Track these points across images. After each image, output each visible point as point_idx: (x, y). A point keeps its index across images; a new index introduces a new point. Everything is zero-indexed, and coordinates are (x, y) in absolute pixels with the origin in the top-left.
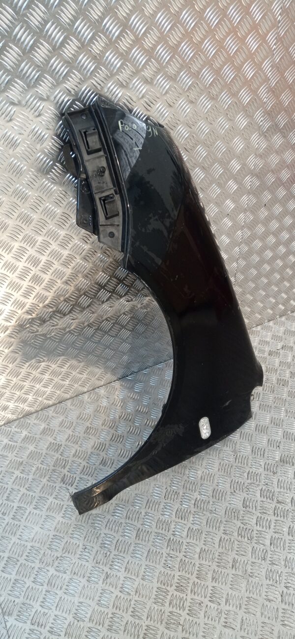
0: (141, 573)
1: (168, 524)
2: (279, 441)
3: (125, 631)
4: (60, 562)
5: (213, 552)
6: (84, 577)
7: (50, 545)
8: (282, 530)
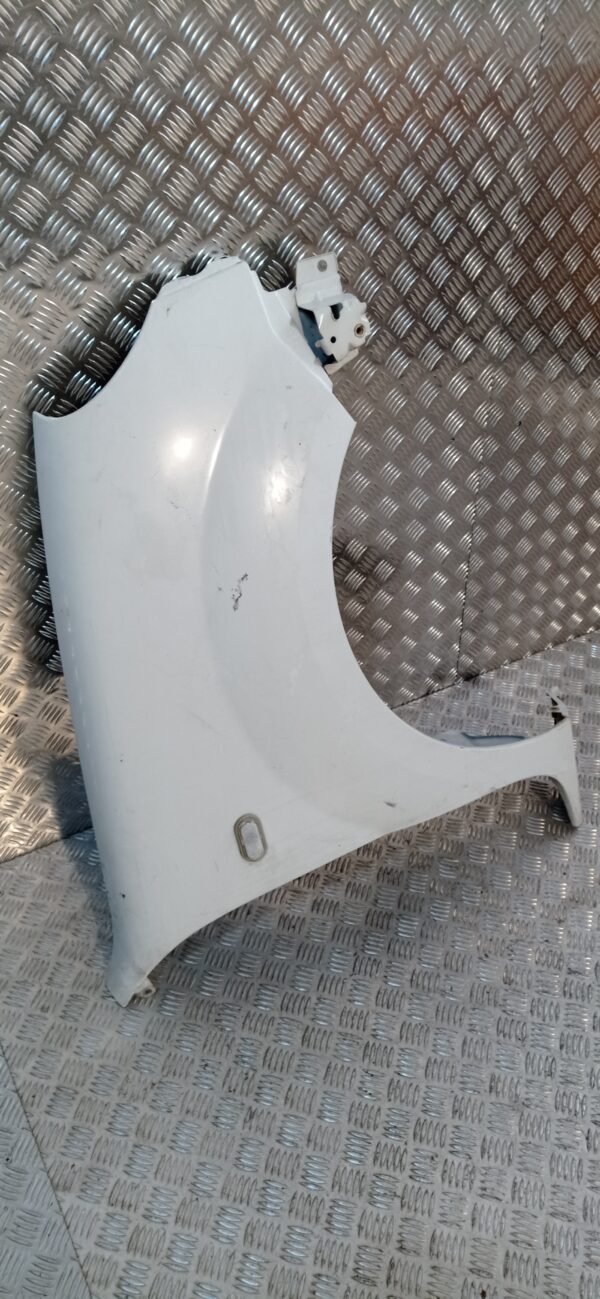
0: (316, 1106)
1: (362, 1016)
2: (565, 864)
3: (290, 1211)
4: (158, 1091)
5: (451, 1065)
6: (206, 1117)
7: (137, 1062)
8: (580, 1021)
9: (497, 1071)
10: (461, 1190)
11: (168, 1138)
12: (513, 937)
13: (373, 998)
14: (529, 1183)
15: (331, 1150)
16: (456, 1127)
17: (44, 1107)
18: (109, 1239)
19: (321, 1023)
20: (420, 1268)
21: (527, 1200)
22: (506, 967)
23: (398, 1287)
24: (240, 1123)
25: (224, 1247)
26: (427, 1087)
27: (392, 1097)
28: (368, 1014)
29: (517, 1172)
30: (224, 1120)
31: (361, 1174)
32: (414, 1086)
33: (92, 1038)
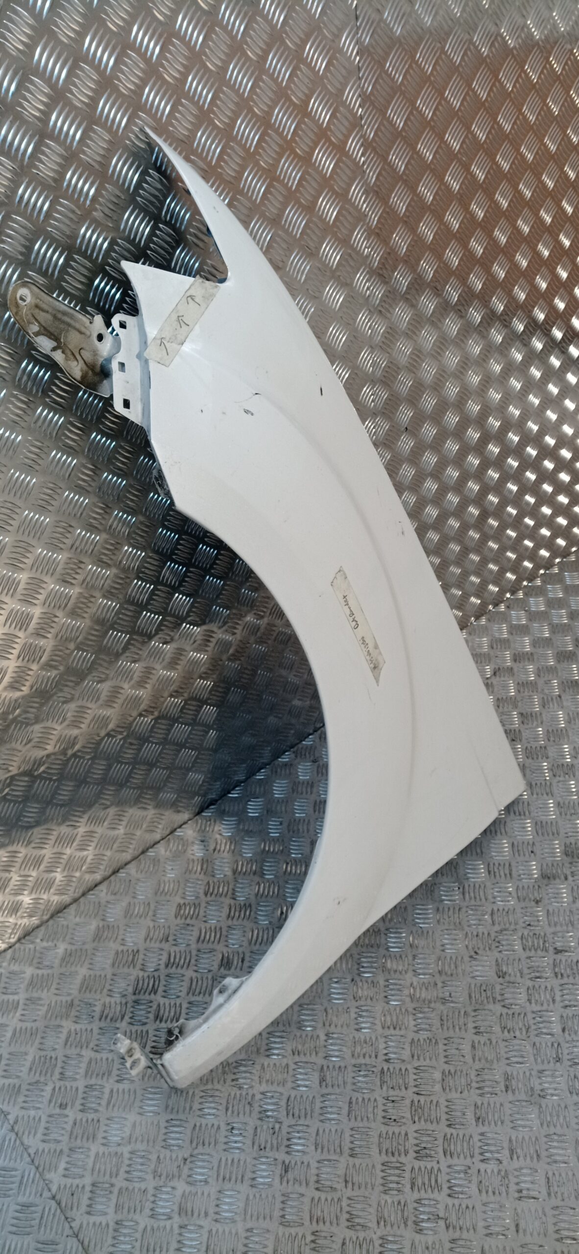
9: (509, 1069)
10: (498, 1199)
11: (211, 1211)
12: (497, 928)
13: (379, 1022)
14: (560, 1175)
15: (369, 1186)
16: (482, 1134)
17: (83, 1208)
19: (334, 1059)
21: (562, 1194)
22: (497, 961)
24: (277, 1179)
26: (447, 1101)
27: (416, 1119)
28: (377, 1038)
29: (547, 1166)
30: (261, 1180)
31: (403, 1204)
32: (434, 1102)
33: (115, 1126)
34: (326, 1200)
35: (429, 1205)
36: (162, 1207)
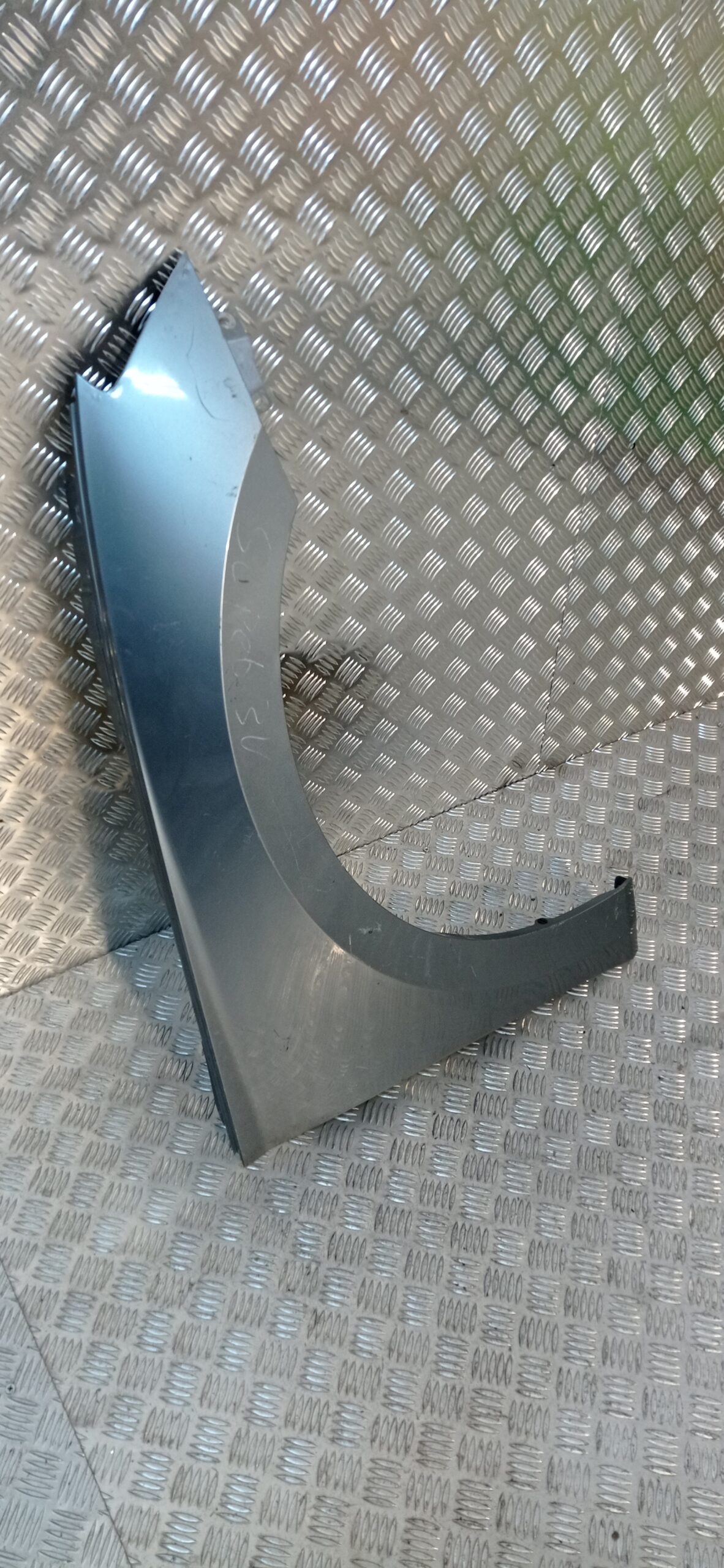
9: (615, 1256)
10: (580, 1407)
11: (215, 1352)
12: (625, 1087)
13: (459, 1167)
14: (662, 1394)
15: (419, 1359)
16: (571, 1327)
17: (53, 1319)
18: (146, 1486)
19: (397, 1200)
20: (537, 1505)
21: (662, 1417)
22: (619, 1125)
23: (511, 1531)
24: (304, 1331)
25: (293, 1490)
26: (532, 1278)
27: (490, 1292)
28: (454, 1187)
29: (647, 1381)
30: (283, 1327)
31: (458, 1390)
32: (516, 1276)
33: (109, 1228)
34: (362, 1366)
35: (492, 1399)
36: (153, 1337)
